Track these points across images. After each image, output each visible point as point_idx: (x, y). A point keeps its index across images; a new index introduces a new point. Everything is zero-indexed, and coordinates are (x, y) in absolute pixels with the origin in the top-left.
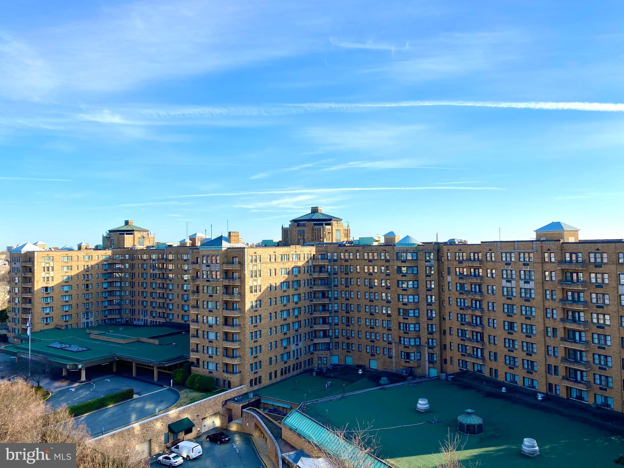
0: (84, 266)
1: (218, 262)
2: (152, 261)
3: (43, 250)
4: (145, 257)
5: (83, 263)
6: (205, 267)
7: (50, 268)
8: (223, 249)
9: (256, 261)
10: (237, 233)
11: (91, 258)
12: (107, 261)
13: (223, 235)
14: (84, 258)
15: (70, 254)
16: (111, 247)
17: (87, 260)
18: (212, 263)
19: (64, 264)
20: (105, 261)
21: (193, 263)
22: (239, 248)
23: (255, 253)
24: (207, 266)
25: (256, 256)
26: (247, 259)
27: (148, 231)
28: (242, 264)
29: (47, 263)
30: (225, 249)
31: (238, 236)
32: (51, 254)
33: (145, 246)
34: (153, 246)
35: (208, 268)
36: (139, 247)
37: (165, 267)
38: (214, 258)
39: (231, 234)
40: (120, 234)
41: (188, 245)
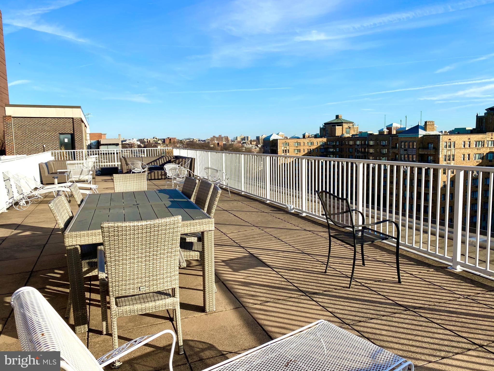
0: (308, 149)
1: (415, 147)
2: (356, 146)
3: (283, 138)
4: (351, 143)
5: (308, 148)
6: (403, 151)
7: (287, 151)
8: (420, 136)
9: (450, 146)
10: (433, 122)
11: (312, 144)
12: (323, 146)
13: (420, 125)
14: (308, 144)
15: (299, 141)
16: (326, 136)
17: (310, 145)
18: (409, 148)
19: (295, 148)
20: (322, 146)
21: (393, 148)
22: (434, 135)
23: (450, 140)
24: (405, 150)
25: (451, 142)
26: (442, 144)
27: (352, 123)
28: (437, 149)
29: (285, 147)
30: (421, 136)
31: (433, 125)
32: (288, 141)
33: (351, 135)
34: (357, 135)
35: (405, 152)
36: (347, 135)
37: (366, 151)
38: (411, 144)
39: (427, 123)
40: (333, 126)
41: (386, 133)
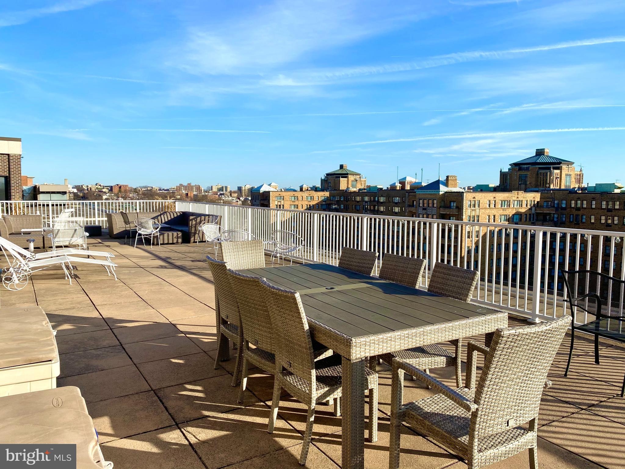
0: (307, 205)
1: (435, 206)
2: (364, 202)
3: (276, 190)
4: (358, 199)
5: (307, 203)
6: (421, 210)
7: (282, 206)
8: (441, 193)
9: (474, 206)
10: (455, 177)
11: (312, 198)
12: (325, 201)
13: (440, 179)
14: (307, 198)
15: (296, 194)
16: (328, 189)
17: (309, 200)
18: (429, 206)
19: (292, 203)
20: (323, 201)
21: (409, 206)
22: (456, 192)
23: (474, 198)
24: (424, 209)
25: (475, 201)
26: (466, 203)
27: (359, 175)
28: (460, 208)
29: (279, 202)
31: (456, 180)
32: (283, 194)
33: (357, 189)
34: (365, 189)
35: (424, 211)
36: (353, 189)
37: (376, 209)
38: (431, 202)
39: (449, 178)
40: (336, 177)
41: (398, 188)
